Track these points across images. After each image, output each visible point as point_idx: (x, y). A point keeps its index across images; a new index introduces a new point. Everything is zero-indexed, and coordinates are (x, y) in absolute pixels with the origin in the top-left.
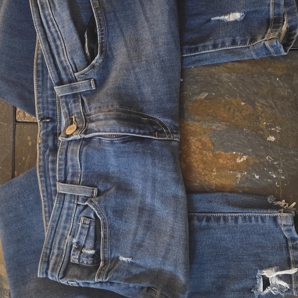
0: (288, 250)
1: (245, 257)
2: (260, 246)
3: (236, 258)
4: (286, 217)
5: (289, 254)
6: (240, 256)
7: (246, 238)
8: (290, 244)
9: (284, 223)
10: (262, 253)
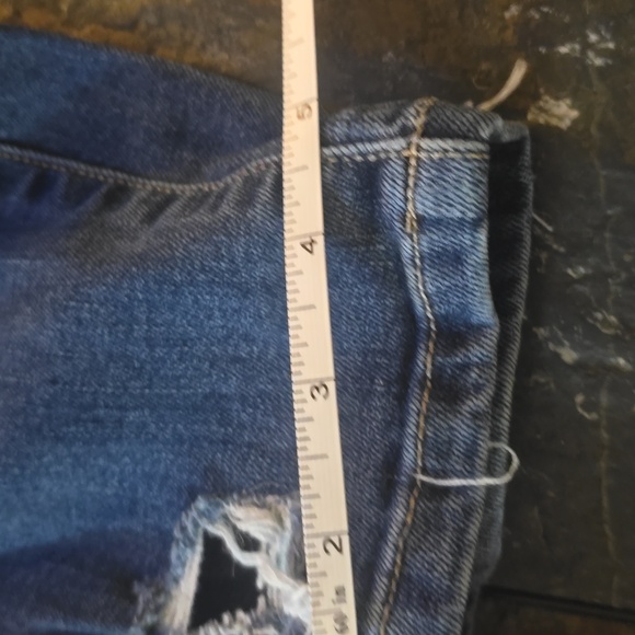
0: (402, 399)
1: (132, 416)
2: (236, 360)
3: (77, 421)
4: (441, 165)
5: (403, 424)
6: (101, 412)
7: (152, 307)
8: (425, 362)
9: (421, 203)
10: (243, 399)
